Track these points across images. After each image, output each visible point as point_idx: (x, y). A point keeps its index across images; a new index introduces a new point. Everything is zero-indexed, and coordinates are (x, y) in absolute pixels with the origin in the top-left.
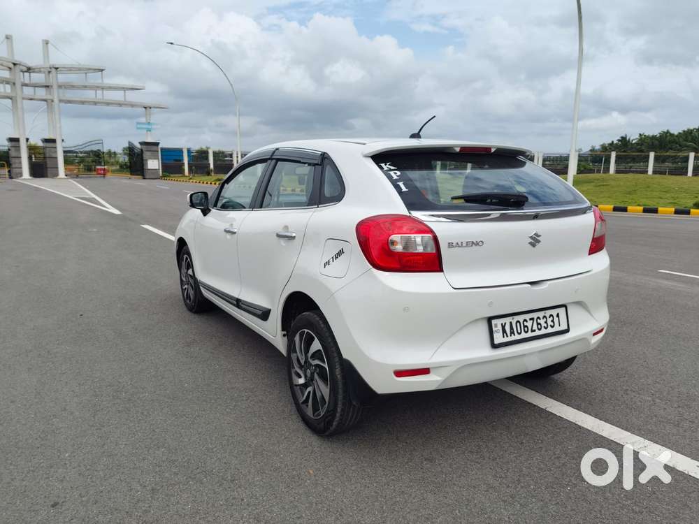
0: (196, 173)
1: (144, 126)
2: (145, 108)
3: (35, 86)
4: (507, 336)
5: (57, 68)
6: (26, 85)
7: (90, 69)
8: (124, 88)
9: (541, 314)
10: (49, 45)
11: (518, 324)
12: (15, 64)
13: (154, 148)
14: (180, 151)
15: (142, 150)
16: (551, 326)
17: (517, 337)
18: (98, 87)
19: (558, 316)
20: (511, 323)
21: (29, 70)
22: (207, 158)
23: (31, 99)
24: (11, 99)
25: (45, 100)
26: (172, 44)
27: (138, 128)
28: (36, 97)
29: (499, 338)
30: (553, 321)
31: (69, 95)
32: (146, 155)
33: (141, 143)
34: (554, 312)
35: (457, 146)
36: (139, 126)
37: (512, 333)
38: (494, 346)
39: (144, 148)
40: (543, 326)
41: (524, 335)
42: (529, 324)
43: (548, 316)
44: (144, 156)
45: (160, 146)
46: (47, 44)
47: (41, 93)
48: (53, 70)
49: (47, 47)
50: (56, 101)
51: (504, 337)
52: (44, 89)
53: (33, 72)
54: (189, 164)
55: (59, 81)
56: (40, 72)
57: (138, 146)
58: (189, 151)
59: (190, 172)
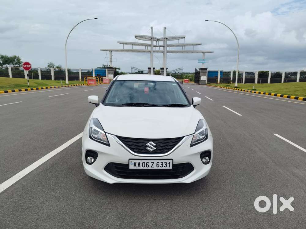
0: (223, 82)
1: (202, 61)
2: (203, 53)
3: (160, 46)
5: (167, 38)
6: (157, 46)
7: (179, 38)
8: (193, 45)
10: (166, 29)
12: (152, 38)
13: (205, 71)
14: (217, 72)
15: (199, 72)
18: (183, 45)
21: (158, 40)
22: (230, 75)
24: (150, 52)
25: (162, 52)
28: (159, 51)
32: (201, 74)
33: (199, 69)
36: (199, 61)
39: (200, 71)
44: (200, 74)
45: (208, 70)
46: (165, 29)
49: (165, 30)
50: (165, 52)
52: (163, 48)
53: (160, 41)
54: (220, 78)
55: (167, 44)
56: (162, 41)
57: (198, 70)
58: (221, 72)
59: (220, 81)
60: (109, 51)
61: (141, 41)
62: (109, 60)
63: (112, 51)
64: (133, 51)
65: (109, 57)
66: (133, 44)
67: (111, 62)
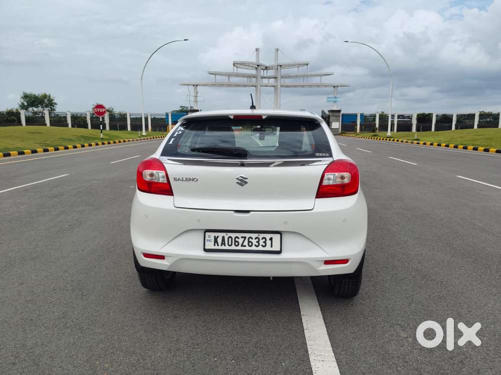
0: (365, 130)
1: (332, 99)
2: (334, 87)
3: (269, 78)
4: (218, 245)
5: (281, 66)
6: (265, 78)
7: (300, 65)
8: (320, 75)
9: (254, 236)
10: (279, 52)
11: (230, 239)
12: (258, 66)
13: (337, 114)
14: (356, 115)
15: (329, 116)
16: (262, 245)
17: (227, 247)
18: (304, 76)
19: (271, 239)
20: (223, 237)
21: (266, 68)
22: (374, 120)
23: (266, 86)
24: (255, 87)
25: (274, 86)
26: (347, 42)
27: (328, 101)
28: (268, 85)
29: (210, 245)
30: (265, 242)
31: (288, 82)
32: (332, 119)
33: (329, 111)
34: (268, 236)
35: (231, 115)
37: (223, 243)
38: (206, 250)
39: (331, 114)
40: (254, 244)
41: (233, 247)
42: (241, 241)
43: (261, 238)
44: (330, 119)
45: (342, 112)
46: (278, 51)
47: (272, 81)
48: (279, 67)
49: (277, 53)
50: (279, 86)
51: (215, 245)
52: (274, 79)
53: (269, 69)
54: (360, 124)
55: (282, 74)
56: (272, 69)
57: (327, 113)
58: (362, 115)
59: (361, 130)
60: (194, 86)
61: (241, 71)
62: (193, 99)
63: (197, 86)
64: (229, 85)
65: (193, 95)
66: (229, 75)
67: (196, 101)
